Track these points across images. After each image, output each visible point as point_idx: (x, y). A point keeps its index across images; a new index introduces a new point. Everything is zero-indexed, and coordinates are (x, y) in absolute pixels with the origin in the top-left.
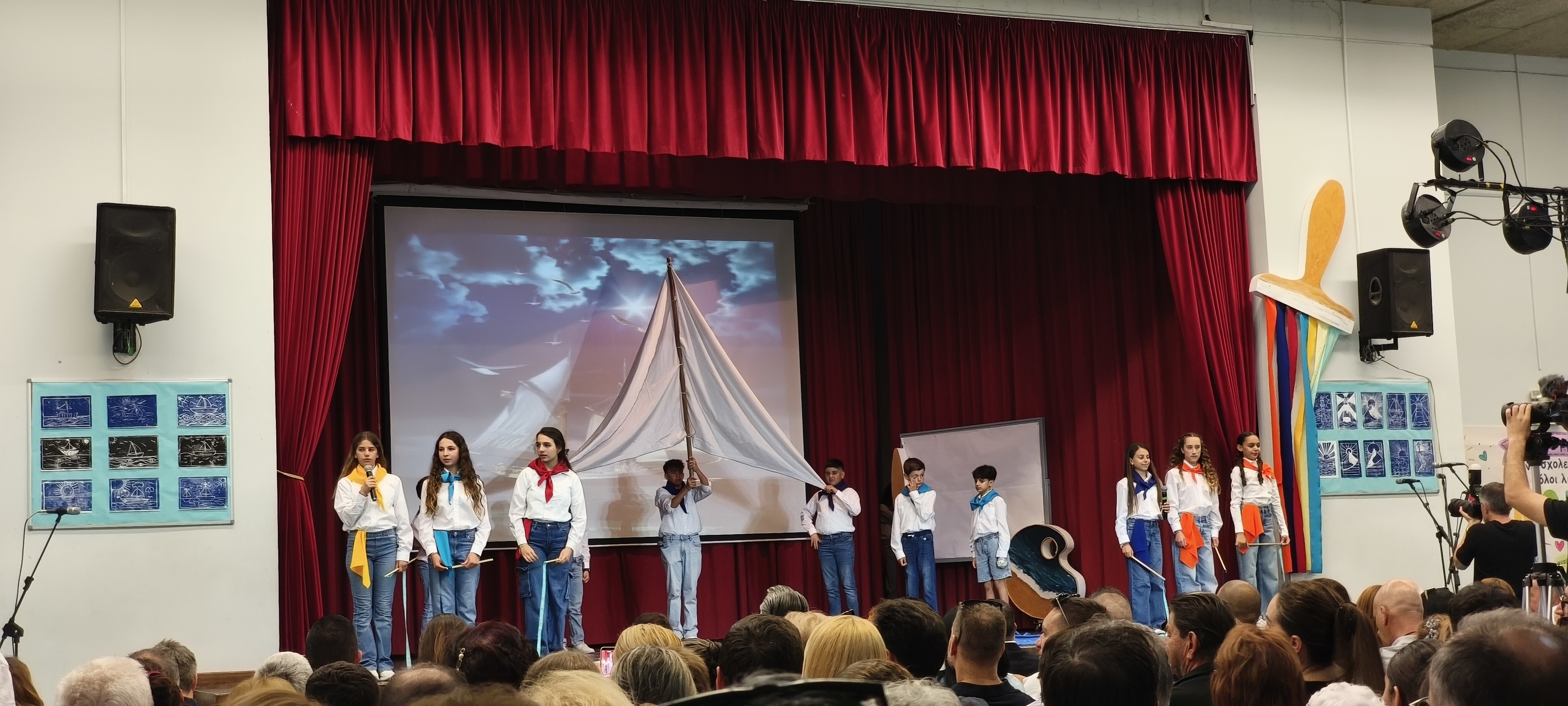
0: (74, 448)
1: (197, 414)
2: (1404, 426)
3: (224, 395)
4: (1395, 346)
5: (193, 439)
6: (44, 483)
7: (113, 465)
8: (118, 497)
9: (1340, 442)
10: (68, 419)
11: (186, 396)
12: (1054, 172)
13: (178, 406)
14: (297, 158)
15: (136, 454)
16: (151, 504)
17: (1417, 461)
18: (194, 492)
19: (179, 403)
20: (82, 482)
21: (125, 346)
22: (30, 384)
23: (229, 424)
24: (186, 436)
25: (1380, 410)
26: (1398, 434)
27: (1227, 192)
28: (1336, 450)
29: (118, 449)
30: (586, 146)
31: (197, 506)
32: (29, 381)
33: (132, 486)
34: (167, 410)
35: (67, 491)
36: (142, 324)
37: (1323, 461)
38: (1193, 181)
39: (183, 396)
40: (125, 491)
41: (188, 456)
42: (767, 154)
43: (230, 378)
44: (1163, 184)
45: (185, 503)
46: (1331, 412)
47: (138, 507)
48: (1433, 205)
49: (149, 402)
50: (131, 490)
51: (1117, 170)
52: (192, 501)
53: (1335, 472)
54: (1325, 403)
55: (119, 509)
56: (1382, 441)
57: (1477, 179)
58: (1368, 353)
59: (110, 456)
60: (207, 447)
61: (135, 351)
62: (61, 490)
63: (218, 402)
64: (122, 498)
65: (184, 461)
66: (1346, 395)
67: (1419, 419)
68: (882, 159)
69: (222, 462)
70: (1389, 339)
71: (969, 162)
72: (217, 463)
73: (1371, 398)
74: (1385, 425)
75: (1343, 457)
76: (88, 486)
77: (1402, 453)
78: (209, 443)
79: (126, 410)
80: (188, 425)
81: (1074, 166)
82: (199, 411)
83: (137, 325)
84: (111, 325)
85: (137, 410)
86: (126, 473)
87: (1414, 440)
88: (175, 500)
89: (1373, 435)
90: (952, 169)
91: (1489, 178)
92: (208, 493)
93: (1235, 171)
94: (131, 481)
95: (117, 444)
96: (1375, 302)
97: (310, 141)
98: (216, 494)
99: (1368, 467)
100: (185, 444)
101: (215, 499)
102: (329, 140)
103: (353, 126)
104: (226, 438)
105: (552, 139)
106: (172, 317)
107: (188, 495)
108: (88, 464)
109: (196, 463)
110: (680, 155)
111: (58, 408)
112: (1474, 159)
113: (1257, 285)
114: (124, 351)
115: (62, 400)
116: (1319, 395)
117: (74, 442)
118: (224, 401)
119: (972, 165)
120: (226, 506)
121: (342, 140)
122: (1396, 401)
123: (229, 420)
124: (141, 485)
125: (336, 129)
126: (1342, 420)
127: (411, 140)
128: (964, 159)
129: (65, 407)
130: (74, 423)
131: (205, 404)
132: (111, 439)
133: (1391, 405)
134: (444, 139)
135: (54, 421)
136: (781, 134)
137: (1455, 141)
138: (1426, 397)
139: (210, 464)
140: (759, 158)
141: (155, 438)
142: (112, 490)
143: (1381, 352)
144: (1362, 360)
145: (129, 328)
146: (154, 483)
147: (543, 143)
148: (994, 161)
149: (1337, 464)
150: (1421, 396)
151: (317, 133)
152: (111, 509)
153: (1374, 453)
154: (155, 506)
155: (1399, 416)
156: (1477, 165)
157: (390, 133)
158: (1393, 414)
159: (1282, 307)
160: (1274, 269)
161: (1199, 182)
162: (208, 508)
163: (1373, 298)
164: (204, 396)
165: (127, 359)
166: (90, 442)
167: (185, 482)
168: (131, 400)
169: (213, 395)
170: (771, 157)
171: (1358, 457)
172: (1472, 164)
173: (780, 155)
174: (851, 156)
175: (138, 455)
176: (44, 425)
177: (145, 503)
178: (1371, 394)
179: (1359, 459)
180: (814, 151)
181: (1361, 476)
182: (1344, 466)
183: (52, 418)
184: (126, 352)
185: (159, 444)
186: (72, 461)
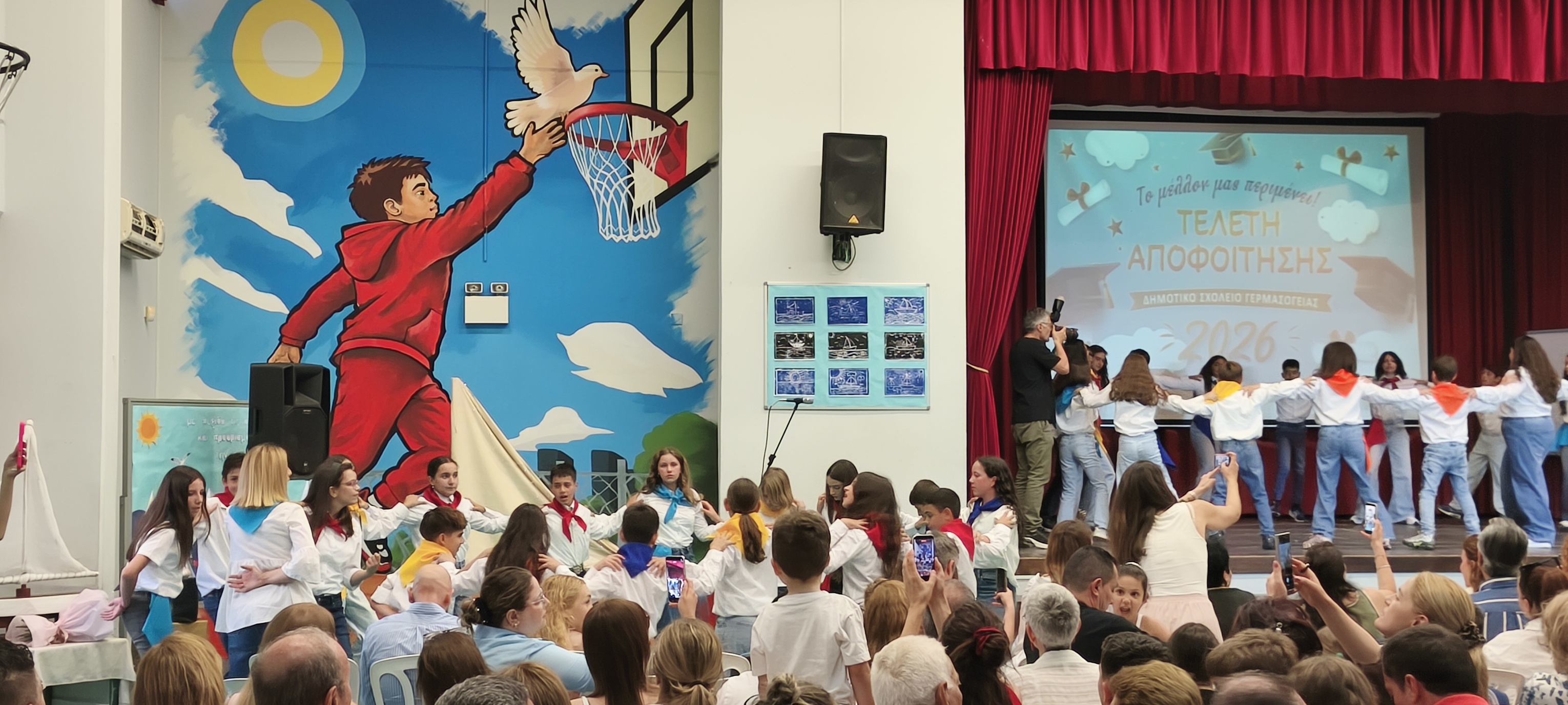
0: (801, 341)
3: (923, 298)
5: (897, 335)
6: (777, 371)
7: (832, 356)
8: (836, 384)
10: (796, 317)
11: (891, 298)
13: (885, 307)
14: (987, 86)
15: (850, 347)
16: (862, 390)
18: (897, 381)
19: (886, 304)
20: (808, 370)
21: (843, 254)
22: (766, 286)
23: (926, 323)
24: (892, 333)
29: (836, 342)
30: (1247, 72)
31: (899, 393)
32: (766, 284)
33: (847, 375)
34: (875, 310)
36: (857, 236)
39: (889, 298)
40: (841, 379)
41: (892, 350)
42: (1422, 74)
43: (928, 283)
45: (889, 391)
47: (852, 393)
49: (862, 303)
50: (846, 378)
52: (895, 388)
55: (836, 394)
59: (830, 349)
60: (909, 343)
61: (850, 259)
62: (790, 376)
63: (919, 304)
64: (839, 384)
65: (889, 355)
69: (922, 356)
72: (916, 357)
76: (812, 374)
78: (910, 339)
79: (842, 310)
80: (893, 323)
82: (902, 311)
83: (852, 237)
84: (831, 236)
85: (851, 309)
86: (844, 363)
88: (882, 388)
92: (909, 382)
94: (847, 370)
95: (835, 339)
97: (998, 72)
98: (915, 383)
100: (891, 339)
101: (915, 388)
102: (1015, 71)
103: (1036, 58)
104: (924, 335)
105: (1215, 66)
106: (881, 231)
107: (893, 383)
108: (812, 355)
109: (899, 357)
110: (1335, 77)
111: (788, 307)
115: (791, 302)
117: (801, 336)
118: (922, 303)
120: (923, 394)
121: (1026, 71)
123: (927, 320)
124: (855, 374)
125: (1021, 62)
127: (1086, 69)
129: (794, 306)
130: (801, 320)
131: (907, 305)
132: (830, 334)
134: (1116, 68)
135: (785, 318)
136: (1436, 52)
139: (910, 357)
140: (1414, 78)
141: (866, 334)
142: (831, 378)
145: (846, 241)
146: (865, 372)
147: (1207, 69)
151: (1004, 66)
152: (830, 394)
154: (866, 393)
157: (1068, 65)
162: (908, 395)
164: (906, 298)
165: (843, 265)
166: (814, 337)
167: (890, 372)
168: (847, 301)
169: (914, 298)
170: (1426, 77)
173: (1434, 74)
175: (852, 349)
176: (777, 321)
177: (858, 389)
183: (783, 315)
184: (844, 260)
185: (869, 339)
186: (799, 352)
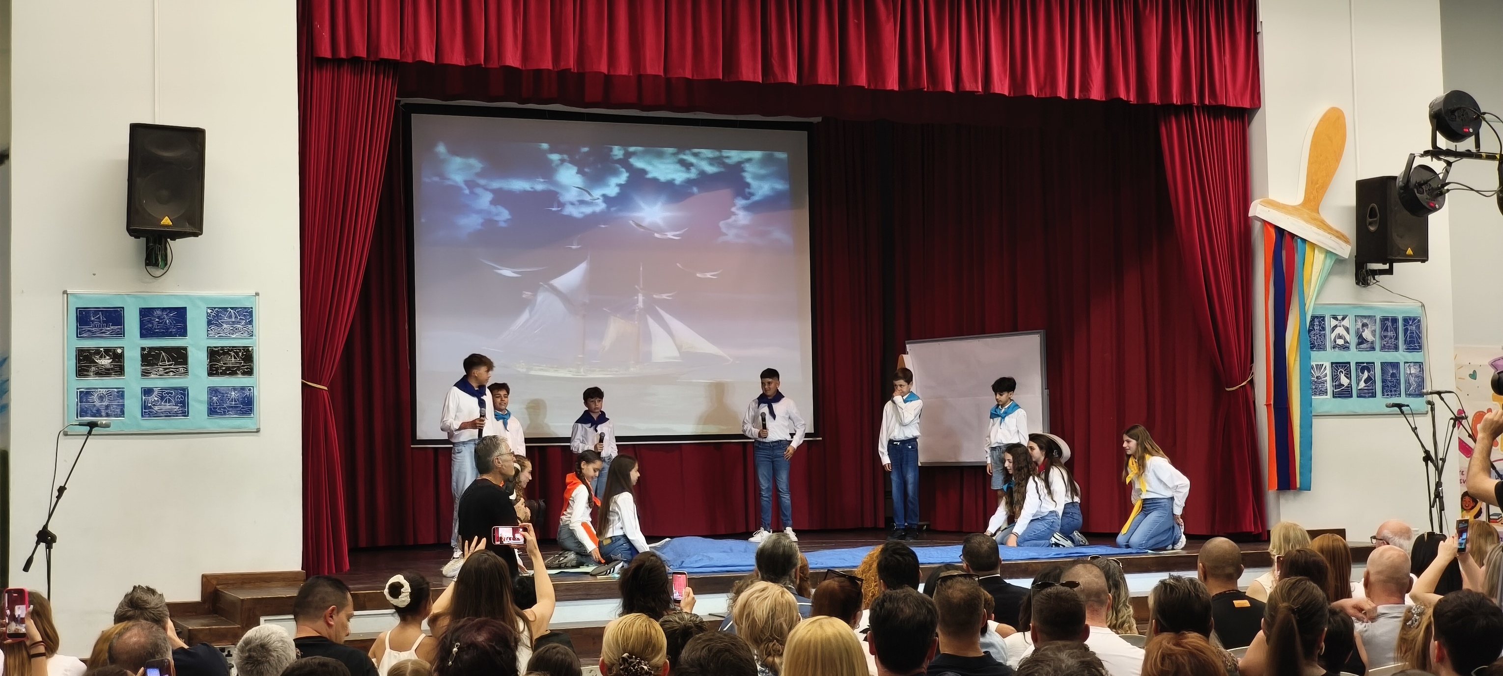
0: (108, 357)
1: (225, 326)
2: (1396, 348)
3: (252, 308)
4: (1390, 272)
5: (221, 350)
6: (78, 391)
7: (145, 374)
8: (149, 405)
9: (1332, 363)
10: (102, 330)
11: (215, 308)
12: (1060, 98)
13: (208, 318)
14: (324, 78)
15: (167, 363)
16: (180, 412)
17: (1407, 382)
18: (222, 401)
19: (208, 315)
20: (116, 390)
21: (157, 260)
22: (66, 295)
23: (256, 336)
24: (215, 347)
25: (1373, 332)
26: (1390, 357)
27: (1231, 118)
28: (1328, 371)
29: (149, 358)
30: (604, 69)
31: (225, 413)
32: (65, 292)
33: (163, 395)
34: (196, 321)
35: (101, 398)
36: (173, 239)
37: (1315, 382)
38: (1197, 107)
39: (212, 309)
40: (156, 399)
41: (216, 366)
42: (780, 79)
43: (257, 291)
44: (1167, 109)
45: (213, 411)
46: (1325, 336)
47: (169, 414)
48: (1427, 175)
49: (180, 313)
50: (162, 398)
51: (1123, 96)
52: (219, 409)
53: (1327, 392)
54: (1320, 326)
55: (150, 417)
56: (1374, 363)
57: (1474, 150)
58: (1363, 277)
59: (142, 365)
60: (235, 358)
61: (166, 264)
62: (95, 397)
63: (246, 315)
64: (153, 405)
65: (213, 371)
66: (1340, 318)
67: (1411, 342)
68: (893, 83)
69: (249, 372)
70: (1385, 263)
71: (978, 88)
72: (244, 373)
73: (1365, 321)
74: (1378, 347)
75: (1335, 378)
76: (121, 394)
77: (1393, 375)
78: (237, 353)
79: (157, 322)
80: (216, 337)
81: (1081, 91)
82: (227, 323)
83: (169, 240)
84: (143, 240)
85: (168, 321)
86: (158, 382)
87: (1405, 363)
88: (204, 408)
89: (1365, 357)
90: (960, 94)
91: (1485, 148)
92: (235, 401)
93: (1239, 98)
94: (162, 389)
95: (149, 355)
96: (1372, 229)
97: (336, 62)
98: (243, 403)
99: (1359, 388)
100: (214, 354)
101: (242, 408)
102: (355, 62)
103: (378, 48)
104: (253, 349)
105: (570, 62)
106: (201, 234)
107: (217, 403)
108: (121, 372)
109: (224, 373)
110: (695, 78)
111: (93, 319)
112: (1471, 130)
113: (1257, 210)
114: (156, 265)
115: (97, 311)
116: (1313, 318)
117: (107, 351)
118: (251, 314)
119: (981, 90)
120: (252, 415)
121: (367, 61)
122: (1389, 324)
123: (256, 332)
124: (172, 393)
125: (361, 51)
126: (1335, 342)
127: (434, 62)
128: (973, 84)
129: (99, 318)
130: (107, 334)
131: (233, 316)
132: (143, 349)
133: (1384, 328)
134: (466, 62)
135: (89, 331)
136: (794, 59)
137: (1453, 112)
138: (1419, 321)
139: (237, 374)
140: (773, 82)
141: (185, 349)
142: (144, 398)
143: (1376, 276)
144: (1357, 283)
145: (160, 244)
147: (563, 65)
148: (1001, 86)
149: (1329, 385)
150: (1414, 319)
151: (343, 54)
152: (142, 416)
153: (1366, 374)
154: (185, 414)
155: (1391, 338)
156: (1474, 136)
157: (414, 55)
158: (1385, 337)
159: (1280, 231)
160: (1274, 194)
161: (1203, 107)
162: (235, 416)
163: (1370, 224)
164: (232, 308)
165: (158, 272)
166: (123, 352)
167: (213, 391)
168: (162, 312)
169: (241, 308)
170: (784, 81)
171: (1350, 378)
172: (1469, 135)
173: (793, 79)
174: (862, 80)
175: (169, 365)
176: (79, 335)
177: (175, 410)
178: (1365, 317)
179: (1350, 380)
180: (826, 75)
181: (1351, 396)
182: (1336, 387)
183: (87, 328)
184: (158, 266)
185: (190, 354)
186: (106, 369)
